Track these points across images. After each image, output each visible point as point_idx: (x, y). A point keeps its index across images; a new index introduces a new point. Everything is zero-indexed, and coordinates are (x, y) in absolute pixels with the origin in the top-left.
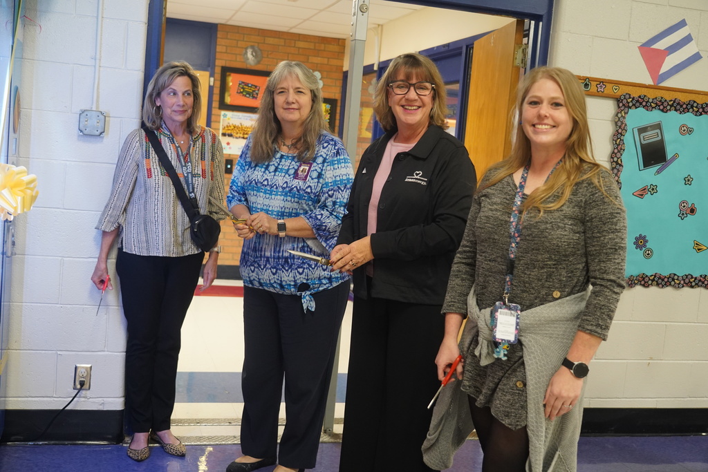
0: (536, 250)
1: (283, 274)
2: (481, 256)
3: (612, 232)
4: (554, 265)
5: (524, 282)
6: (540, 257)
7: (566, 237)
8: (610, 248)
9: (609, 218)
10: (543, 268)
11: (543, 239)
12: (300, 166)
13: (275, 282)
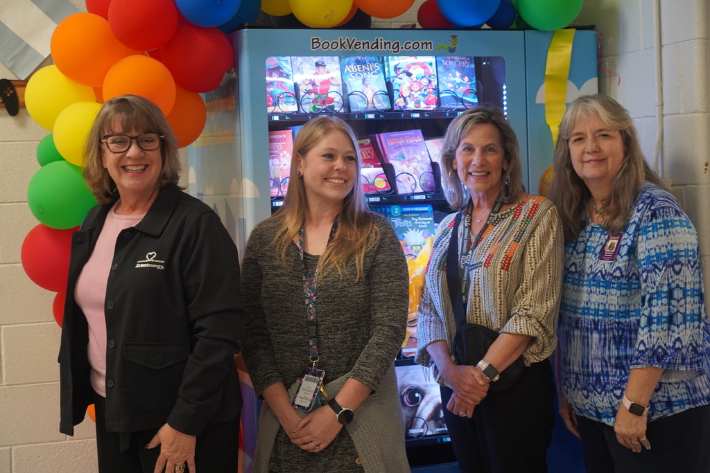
0: (337, 311)
1: (596, 399)
2: (273, 329)
3: (399, 279)
4: (356, 324)
5: (329, 348)
6: (341, 318)
7: (362, 292)
8: (398, 295)
9: (396, 265)
10: (346, 329)
11: (343, 299)
12: (608, 240)
13: (590, 409)
